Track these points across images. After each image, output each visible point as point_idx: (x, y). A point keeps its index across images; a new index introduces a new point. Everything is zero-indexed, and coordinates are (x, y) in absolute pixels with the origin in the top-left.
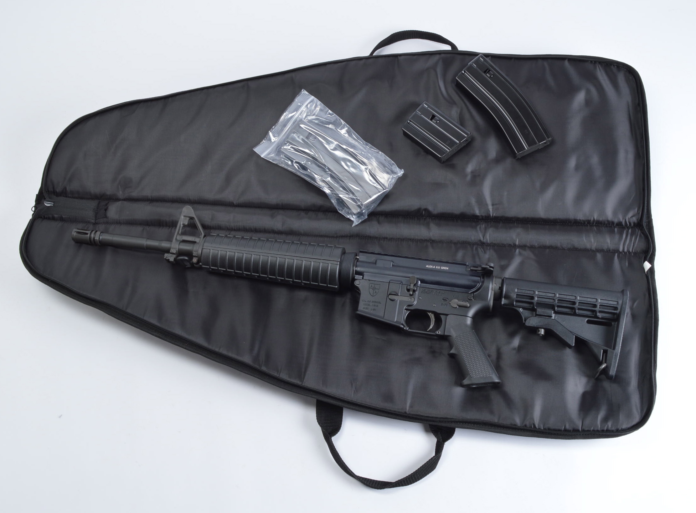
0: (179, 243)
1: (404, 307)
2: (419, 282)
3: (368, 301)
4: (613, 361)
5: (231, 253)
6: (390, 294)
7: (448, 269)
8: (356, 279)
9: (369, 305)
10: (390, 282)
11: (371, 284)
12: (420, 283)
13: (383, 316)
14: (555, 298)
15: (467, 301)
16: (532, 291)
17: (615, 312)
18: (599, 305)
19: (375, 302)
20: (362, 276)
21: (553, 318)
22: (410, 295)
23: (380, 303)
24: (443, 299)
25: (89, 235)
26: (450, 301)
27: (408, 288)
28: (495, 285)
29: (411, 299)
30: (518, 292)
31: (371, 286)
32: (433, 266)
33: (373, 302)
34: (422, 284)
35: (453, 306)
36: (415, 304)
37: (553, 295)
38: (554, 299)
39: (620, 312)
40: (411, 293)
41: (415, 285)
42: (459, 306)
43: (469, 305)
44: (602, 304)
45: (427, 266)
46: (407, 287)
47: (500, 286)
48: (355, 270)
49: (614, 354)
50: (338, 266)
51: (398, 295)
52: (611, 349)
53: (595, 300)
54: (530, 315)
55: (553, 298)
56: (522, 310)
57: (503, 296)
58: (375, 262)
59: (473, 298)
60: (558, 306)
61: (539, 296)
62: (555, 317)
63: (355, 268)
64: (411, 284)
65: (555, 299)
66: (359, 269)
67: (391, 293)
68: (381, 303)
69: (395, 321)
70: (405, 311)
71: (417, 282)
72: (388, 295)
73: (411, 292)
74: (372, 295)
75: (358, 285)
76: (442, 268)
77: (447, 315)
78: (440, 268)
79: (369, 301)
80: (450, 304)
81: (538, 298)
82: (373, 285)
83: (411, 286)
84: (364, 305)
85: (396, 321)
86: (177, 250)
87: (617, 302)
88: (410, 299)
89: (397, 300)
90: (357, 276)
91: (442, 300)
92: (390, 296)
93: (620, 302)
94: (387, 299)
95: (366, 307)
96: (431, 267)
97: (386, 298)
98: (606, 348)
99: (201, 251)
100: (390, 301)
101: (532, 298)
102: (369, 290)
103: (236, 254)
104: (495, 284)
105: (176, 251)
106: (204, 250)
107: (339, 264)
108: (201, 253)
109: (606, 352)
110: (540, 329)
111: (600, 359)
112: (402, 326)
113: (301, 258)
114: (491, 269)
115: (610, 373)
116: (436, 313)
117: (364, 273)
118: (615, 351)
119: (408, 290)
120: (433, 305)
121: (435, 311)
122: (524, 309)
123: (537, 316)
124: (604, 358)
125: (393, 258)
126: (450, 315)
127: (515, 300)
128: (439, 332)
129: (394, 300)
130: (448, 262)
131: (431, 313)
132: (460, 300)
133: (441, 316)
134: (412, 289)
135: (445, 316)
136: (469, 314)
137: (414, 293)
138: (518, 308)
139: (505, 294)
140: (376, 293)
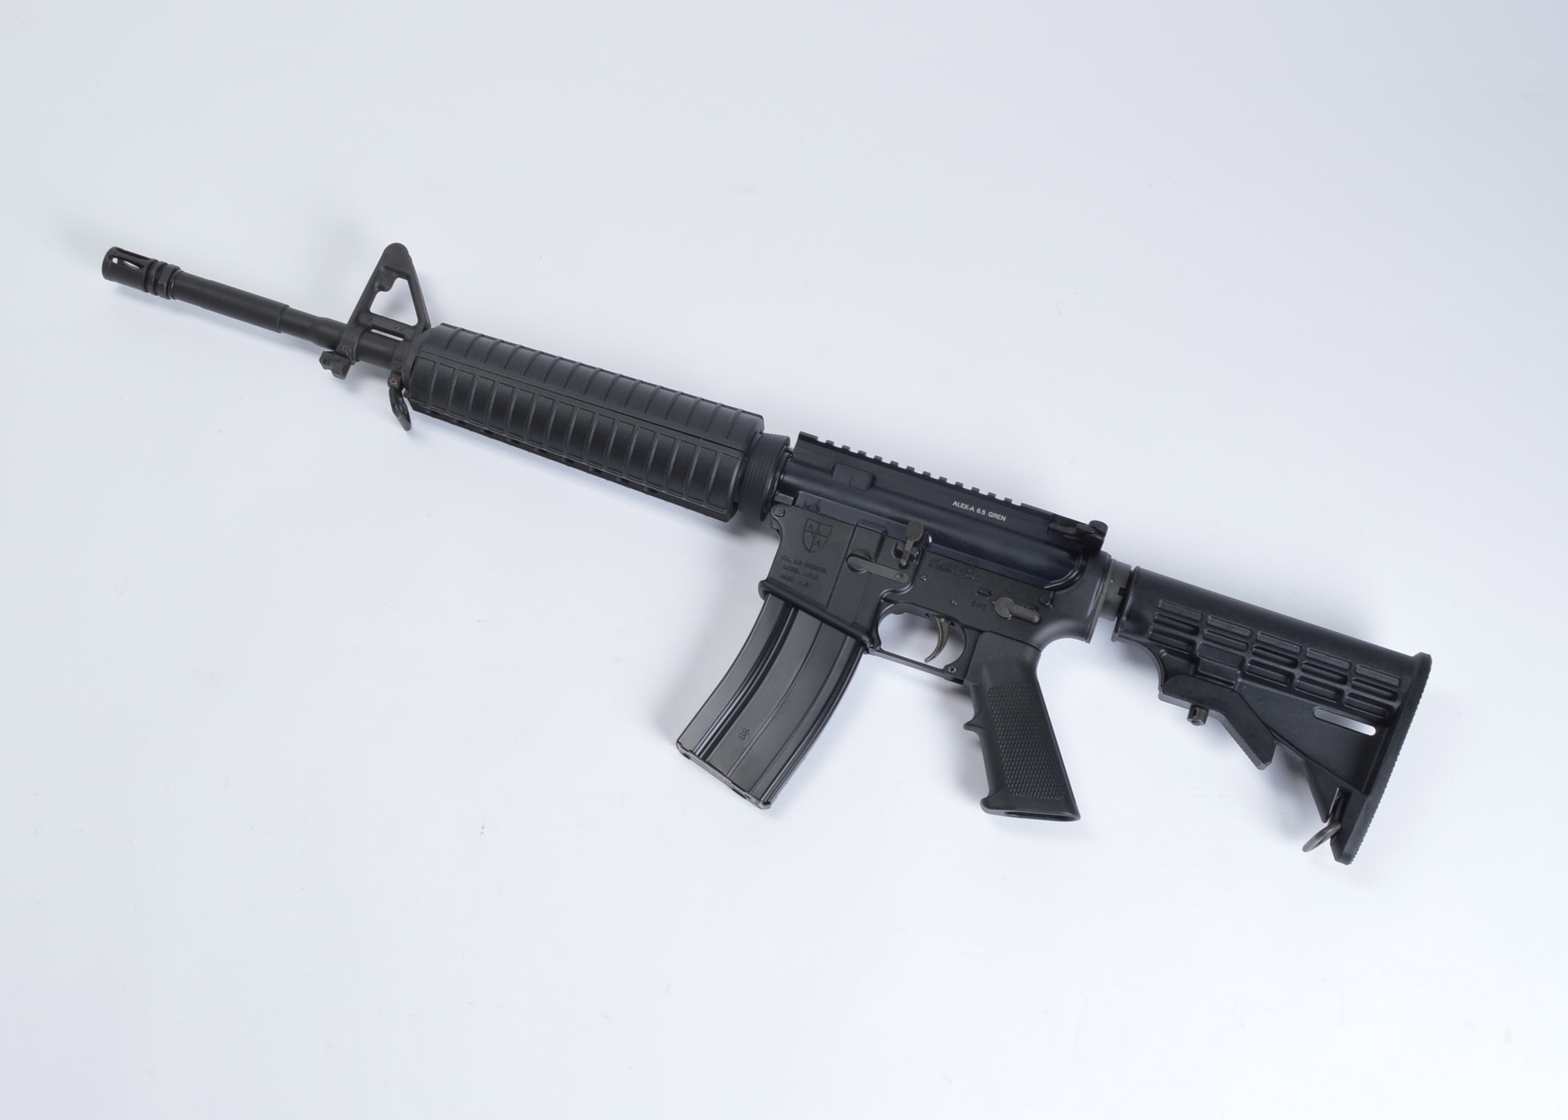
0: (360, 330)
1: (880, 593)
2: (930, 538)
3: (796, 561)
4: (1360, 819)
5: (484, 381)
6: (852, 555)
7: (1004, 520)
8: (777, 503)
9: (796, 571)
10: (857, 525)
11: (810, 521)
12: (930, 542)
13: (825, 605)
14: (1249, 642)
15: (1036, 610)
16: (1199, 614)
17: (1390, 703)
18: (1353, 678)
19: (814, 567)
20: (792, 498)
21: (1236, 689)
22: (902, 567)
23: (823, 571)
24: (978, 592)
25: (144, 271)
26: (995, 600)
27: (899, 548)
28: (1112, 582)
29: (902, 576)
30: (1164, 608)
31: (808, 525)
32: (970, 507)
33: (808, 565)
34: (934, 545)
35: (998, 613)
36: (907, 592)
37: (1249, 635)
38: (1247, 644)
39: (1402, 709)
40: (905, 563)
41: (916, 544)
42: (1014, 617)
44: (1361, 678)
45: (955, 503)
46: (897, 545)
47: (1124, 589)
48: (779, 480)
49: (1366, 804)
50: (739, 462)
51: (869, 560)
52: (1360, 790)
53: (1347, 667)
55: (1245, 640)
56: (1165, 654)
57: (1126, 614)
58: (830, 468)
59: (1051, 604)
60: (1253, 663)
61: (1211, 629)
62: (1241, 685)
63: (778, 474)
64: (908, 541)
65: (1251, 645)
66: (788, 479)
67: (855, 553)
68: (825, 573)
69: (852, 622)
70: (882, 601)
71: (925, 537)
72: (847, 556)
73: (904, 558)
74: (808, 548)
75: (778, 517)
76: (992, 515)
77: (981, 632)
78: (987, 513)
79: (798, 562)
80: (993, 605)
81: (1210, 633)
82: (815, 525)
83: (907, 544)
84: (784, 568)
85: (855, 623)
86: (355, 348)
87: (1400, 681)
88: (898, 577)
89: (867, 573)
90: (780, 494)
91: (976, 593)
92: (850, 558)
93: (1408, 681)
94: (842, 563)
95: (788, 573)
96: (964, 507)
97: (841, 561)
98: (1349, 787)
99: (412, 364)
100: (849, 570)
101: (1196, 631)
102: (804, 534)
104: (1112, 579)
105: (352, 350)
106: (420, 362)
107: (741, 457)
108: (411, 367)
109: (1345, 796)
110: (1198, 709)
111: (1329, 810)
112: (866, 639)
113: (653, 427)
114: (1100, 538)
115: (1347, 849)
116: (954, 623)
117: (800, 492)
118: (1370, 798)
119: (899, 554)
120: (951, 601)
121: (955, 616)
122: (1169, 652)
123: (1198, 676)
124: (1339, 809)
125: (875, 466)
126: (988, 633)
127: (1151, 627)
128: (952, 670)
129: (859, 571)
130: (1007, 503)
131: (943, 620)
132: (1017, 601)
133: (966, 630)
134: (907, 552)
135: (974, 633)
136: (1035, 640)
137: (911, 563)
138: (1155, 648)
139: (1131, 608)
140: (819, 545)
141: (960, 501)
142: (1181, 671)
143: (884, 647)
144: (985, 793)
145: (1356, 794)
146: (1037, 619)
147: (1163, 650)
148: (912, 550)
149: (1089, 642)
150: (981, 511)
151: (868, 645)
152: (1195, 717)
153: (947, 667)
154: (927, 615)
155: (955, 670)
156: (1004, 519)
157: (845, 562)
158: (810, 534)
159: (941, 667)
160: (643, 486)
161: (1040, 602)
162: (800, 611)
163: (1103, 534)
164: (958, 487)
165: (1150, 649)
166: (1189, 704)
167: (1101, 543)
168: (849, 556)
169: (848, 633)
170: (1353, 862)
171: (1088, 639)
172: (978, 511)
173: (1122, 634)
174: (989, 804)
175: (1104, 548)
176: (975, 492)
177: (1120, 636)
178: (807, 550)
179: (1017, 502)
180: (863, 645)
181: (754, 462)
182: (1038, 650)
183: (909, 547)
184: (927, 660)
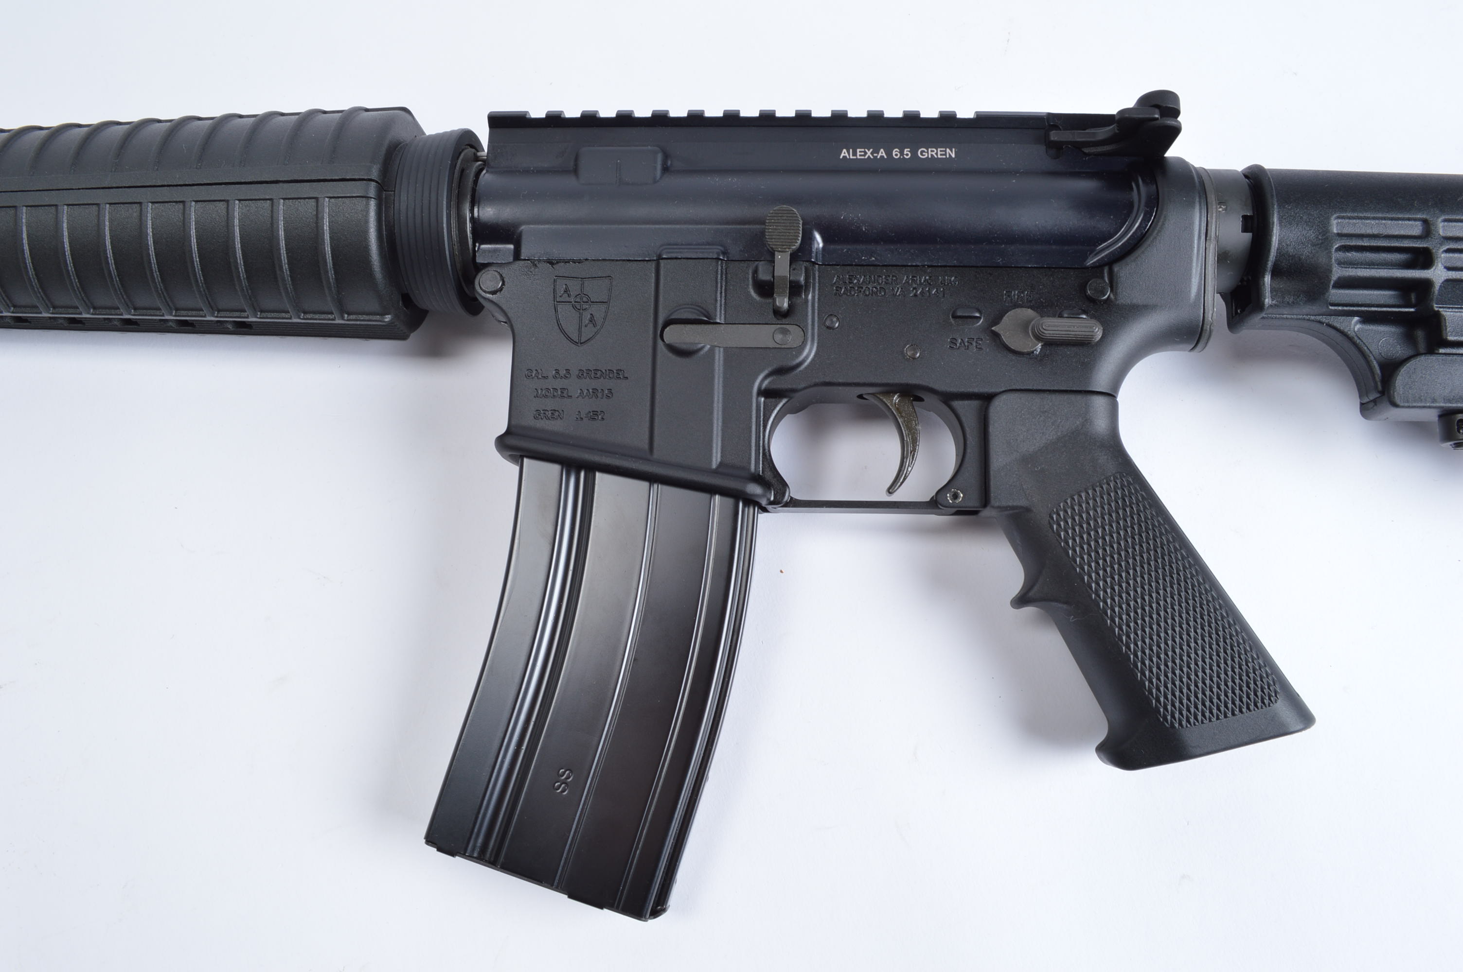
1: (753, 383)
2: (818, 237)
3: (557, 371)
6: (668, 323)
7: (953, 154)
8: (483, 266)
9: (564, 393)
10: (660, 258)
11: (559, 281)
12: (821, 245)
13: (646, 446)
15: (1084, 312)
16: (1415, 220)
19: (596, 373)
20: (511, 247)
22: (779, 314)
23: (619, 374)
24: (955, 317)
26: (997, 320)
27: (764, 276)
28: (1222, 209)
29: (785, 332)
30: (1347, 232)
31: (561, 290)
32: (876, 152)
33: (581, 375)
34: (829, 249)
36: (806, 364)
40: (784, 303)
41: (794, 258)
42: (1048, 344)
43: (1096, 334)
45: (844, 153)
46: (755, 272)
47: (1249, 213)
48: (472, 219)
50: (373, 204)
51: (710, 322)
54: (1409, 352)
56: (1359, 326)
57: (1270, 264)
58: (572, 163)
59: (1113, 294)
61: (1452, 245)
63: (466, 207)
64: (778, 256)
66: (488, 212)
67: (673, 317)
69: (714, 466)
70: (763, 400)
71: (808, 239)
72: (659, 327)
73: (780, 296)
74: (575, 337)
75: (494, 293)
76: (927, 153)
77: (987, 398)
78: (914, 153)
79: (563, 372)
80: (996, 334)
81: (1453, 256)
82: (574, 287)
83: (777, 266)
84: (535, 396)
85: (721, 464)
88: (779, 337)
89: (712, 349)
90: (484, 248)
91: (952, 320)
92: (668, 330)
94: (654, 348)
95: (550, 404)
96: (864, 155)
97: (650, 344)
100: (675, 358)
101: (1426, 260)
102: (556, 310)
104: (1220, 203)
107: (372, 192)
112: (754, 489)
114: (1170, 122)
116: (921, 394)
117: (523, 227)
119: (766, 289)
120: (901, 352)
121: (920, 382)
122: (1364, 320)
123: (1442, 351)
125: (659, 132)
126: (1004, 397)
127: (1334, 278)
128: (955, 496)
129: (697, 354)
130: (947, 121)
131: (896, 398)
132: (1045, 307)
133: (957, 404)
134: (784, 278)
135: (975, 404)
136: (1101, 379)
137: (798, 301)
138: (1341, 318)
139: (1280, 253)
140: (595, 325)
141: (853, 146)
142: (1398, 350)
143: (795, 492)
146: (1098, 333)
147: (1350, 321)
148: (791, 272)
149: (1206, 347)
150: (902, 153)
151: (764, 502)
153: (941, 493)
154: (861, 397)
155: (959, 495)
156: (952, 152)
157: (659, 341)
158: (569, 307)
159: (926, 496)
160: (167, 320)
161: (1088, 297)
162: (598, 475)
163: (1173, 115)
164: (839, 120)
168: (665, 326)
169: (711, 490)
172: (896, 153)
173: (1271, 312)
175: (1179, 154)
176: (875, 120)
178: (576, 343)
179: (965, 112)
180: (751, 502)
181: (404, 197)
182: (1111, 396)
183: (782, 264)
184: (890, 490)
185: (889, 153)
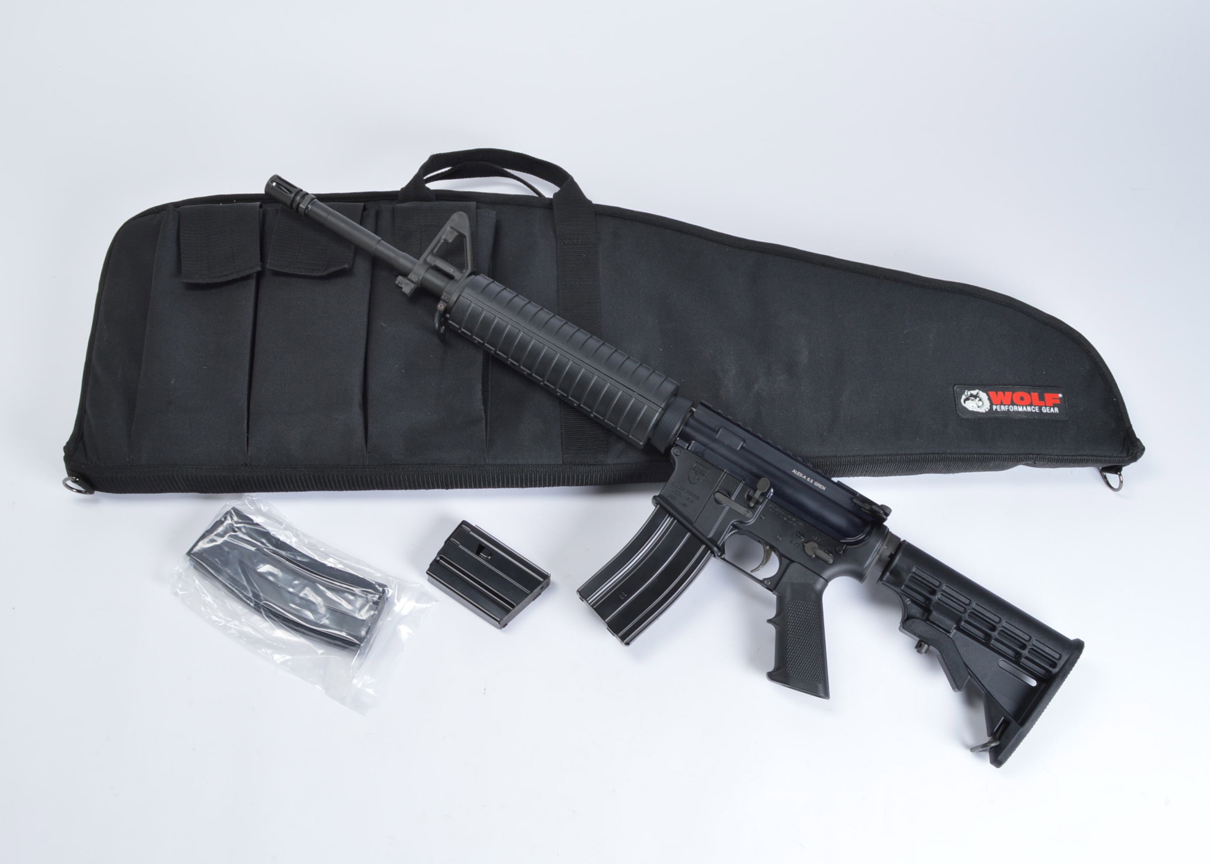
0: (427, 267)
1: (731, 521)
2: (772, 490)
3: (681, 487)
4: (1012, 741)
8: (677, 446)
9: (679, 494)
10: (726, 472)
13: (694, 522)
14: (967, 607)
15: (831, 554)
16: (938, 581)
17: (1051, 669)
18: (1030, 647)
19: (692, 495)
20: (687, 444)
21: (951, 636)
22: (749, 507)
23: (697, 498)
24: (796, 534)
25: (292, 195)
26: (806, 543)
27: (751, 494)
29: (748, 512)
30: (916, 572)
32: (803, 476)
33: (688, 492)
34: (774, 495)
35: (806, 551)
36: (749, 524)
37: (967, 602)
38: (965, 608)
39: (1057, 674)
41: (762, 494)
42: (817, 556)
43: (831, 561)
44: (1035, 648)
45: (794, 471)
46: (749, 492)
47: (893, 553)
48: (682, 430)
49: (1018, 733)
50: (658, 414)
51: (730, 498)
52: (1017, 722)
53: (1027, 638)
55: (965, 606)
56: (909, 602)
57: (890, 569)
58: (717, 429)
59: (843, 553)
60: (966, 622)
61: (944, 594)
62: (955, 634)
63: (682, 427)
64: (758, 491)
65: (967, 610)
66: (688, 430)
67: (721, 491)
68: (698, 500)
69: (709, 537)
70: (732, 527)
71: (769, 490)
72: (715, 491)
73: (753, 503)
75: (676, 455)
76: (817, 484)
78: (814, 482)
80: (805, 546)
81: (942, 596)
83: (756, 493)
84: (672, 491)
85: (710, 538)
86: (421, 278)
87: (1060, 655)
88: (746, 512)
89: (725, 506)
90: (680, 440)
93: (1065, 657)
94: (711, 496)
95: (674, 494)
96: (800, 474)
97: (710, 494)
98: (1010, 718)
99: (456, 299)
100: (715, 502)
101: (933, 592)
102: (690, 470)
103: (509, 326)
104: (887, 546)
105: (419, 279)
106: (461, 298)
107: (660, 411)
108: (455, 301)
109: (1006, 723)
110: (922, 643)
111: (994, 730)
112: (715, 549)
113: (605, 378)
114: (885, 517)
115: (999, 758)
116: (776, 550)
117: (694, 441)
118: (1021, 730)
119: (749, 498)
120: (776, 536)
121: (777, 547)
122: (913, 601)
123: (928, 622)
124: (1000, 730)
125: (747, 434)
126: (796, 564)
127: (905, 583)
128: (768, 582)
129: (721, 504)
131: (768, 547)
132: (821, 546)
133: (783, 558)
134: (755, 498)
135: (788, 561)
136: (826, 575)
137: (756, 506)
138: (904, 597)
139: (895, 568)
141: (798, 470)
142: (918, 615)
143: (726, 556)
144: (771, 667)
145: (1014, 724)
147: (908, 599)
148: (759, 497)
149: (862, 583)
150: (810, 480)
151: (716, 554)
152: (920, 648)
153: (765, 579)
154: (758, 541)
155: (770, 583)
156: (824, 488)
157: (713, 496)
159: (761, 578)
161: (835, 550)
162: (676, 521)
163: (887, 515)
165: (900, 597)
166: (918, 639)
167: (885, 520)
168: (717, 492)
169: (704, 543)
170: (1001, 768)
171: (863, 580)
172: (808, 479)
173: (884, 582)
174: (773, 676)
175: (885, 523)
177: (883, 584)
178: (690, 482)
180: (712, 552)
181: (667, 416)
182: (827, 581)
183: (757, 495)
184: (752, 571)
185: (807, 478)
